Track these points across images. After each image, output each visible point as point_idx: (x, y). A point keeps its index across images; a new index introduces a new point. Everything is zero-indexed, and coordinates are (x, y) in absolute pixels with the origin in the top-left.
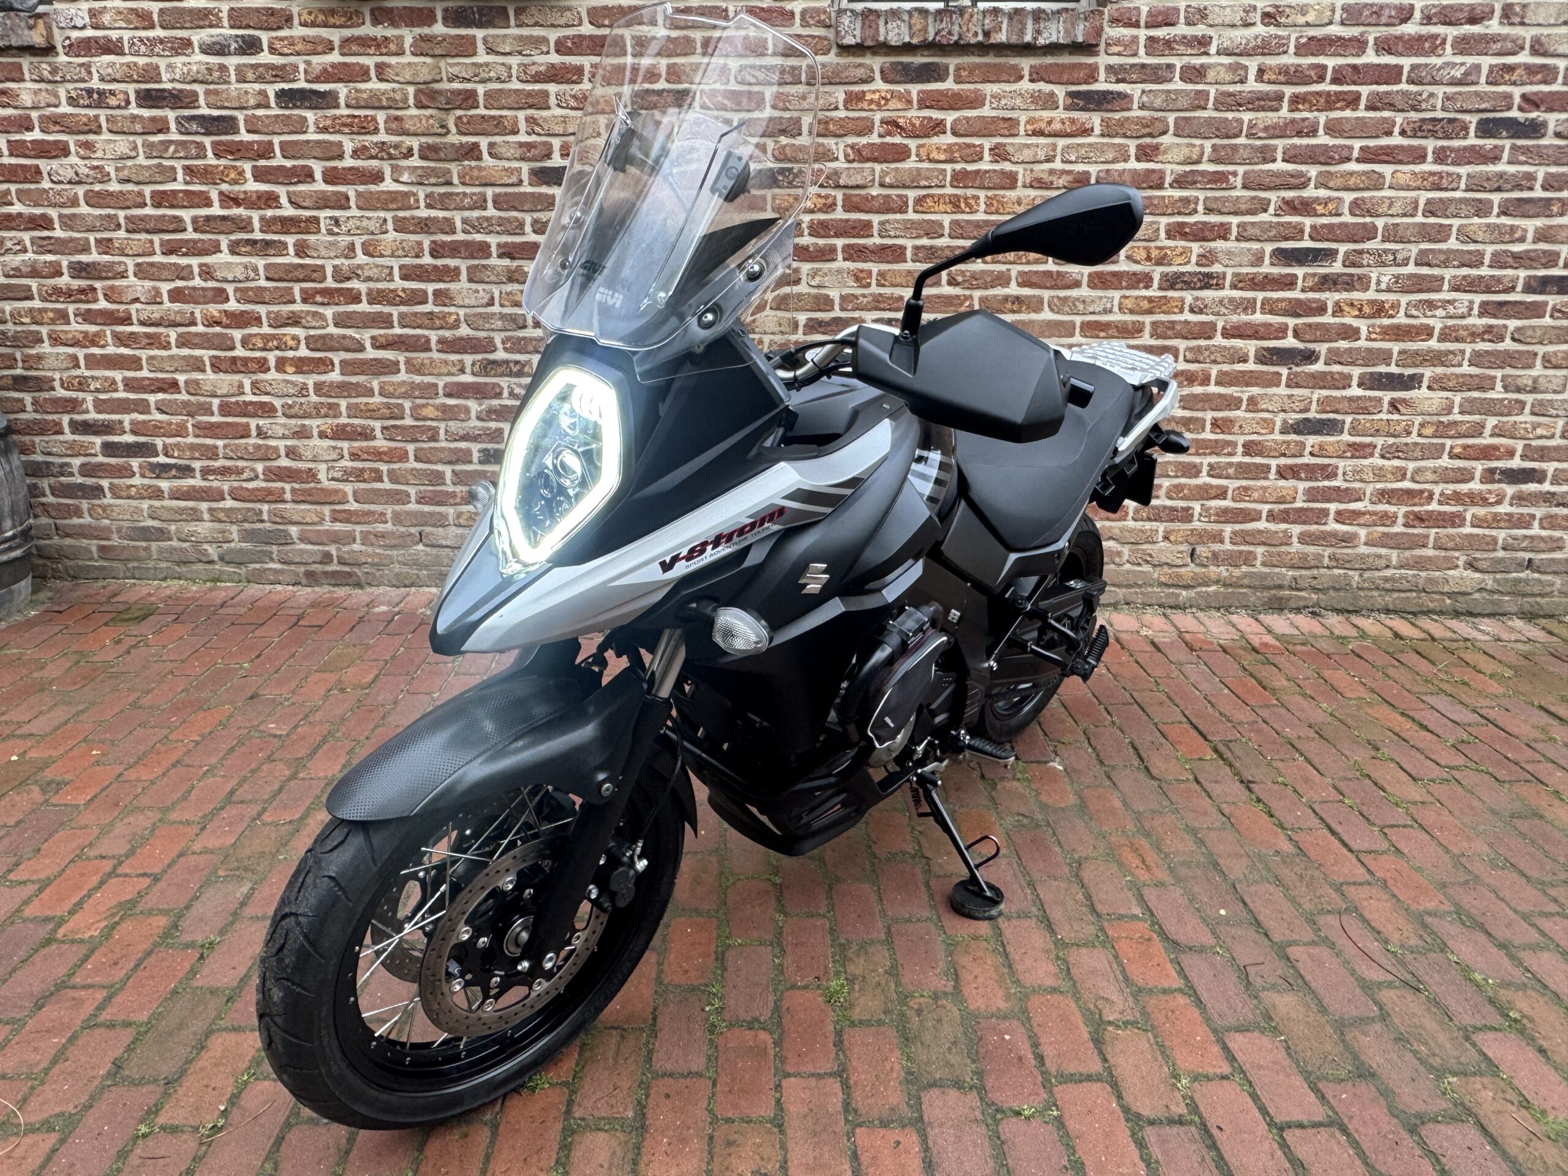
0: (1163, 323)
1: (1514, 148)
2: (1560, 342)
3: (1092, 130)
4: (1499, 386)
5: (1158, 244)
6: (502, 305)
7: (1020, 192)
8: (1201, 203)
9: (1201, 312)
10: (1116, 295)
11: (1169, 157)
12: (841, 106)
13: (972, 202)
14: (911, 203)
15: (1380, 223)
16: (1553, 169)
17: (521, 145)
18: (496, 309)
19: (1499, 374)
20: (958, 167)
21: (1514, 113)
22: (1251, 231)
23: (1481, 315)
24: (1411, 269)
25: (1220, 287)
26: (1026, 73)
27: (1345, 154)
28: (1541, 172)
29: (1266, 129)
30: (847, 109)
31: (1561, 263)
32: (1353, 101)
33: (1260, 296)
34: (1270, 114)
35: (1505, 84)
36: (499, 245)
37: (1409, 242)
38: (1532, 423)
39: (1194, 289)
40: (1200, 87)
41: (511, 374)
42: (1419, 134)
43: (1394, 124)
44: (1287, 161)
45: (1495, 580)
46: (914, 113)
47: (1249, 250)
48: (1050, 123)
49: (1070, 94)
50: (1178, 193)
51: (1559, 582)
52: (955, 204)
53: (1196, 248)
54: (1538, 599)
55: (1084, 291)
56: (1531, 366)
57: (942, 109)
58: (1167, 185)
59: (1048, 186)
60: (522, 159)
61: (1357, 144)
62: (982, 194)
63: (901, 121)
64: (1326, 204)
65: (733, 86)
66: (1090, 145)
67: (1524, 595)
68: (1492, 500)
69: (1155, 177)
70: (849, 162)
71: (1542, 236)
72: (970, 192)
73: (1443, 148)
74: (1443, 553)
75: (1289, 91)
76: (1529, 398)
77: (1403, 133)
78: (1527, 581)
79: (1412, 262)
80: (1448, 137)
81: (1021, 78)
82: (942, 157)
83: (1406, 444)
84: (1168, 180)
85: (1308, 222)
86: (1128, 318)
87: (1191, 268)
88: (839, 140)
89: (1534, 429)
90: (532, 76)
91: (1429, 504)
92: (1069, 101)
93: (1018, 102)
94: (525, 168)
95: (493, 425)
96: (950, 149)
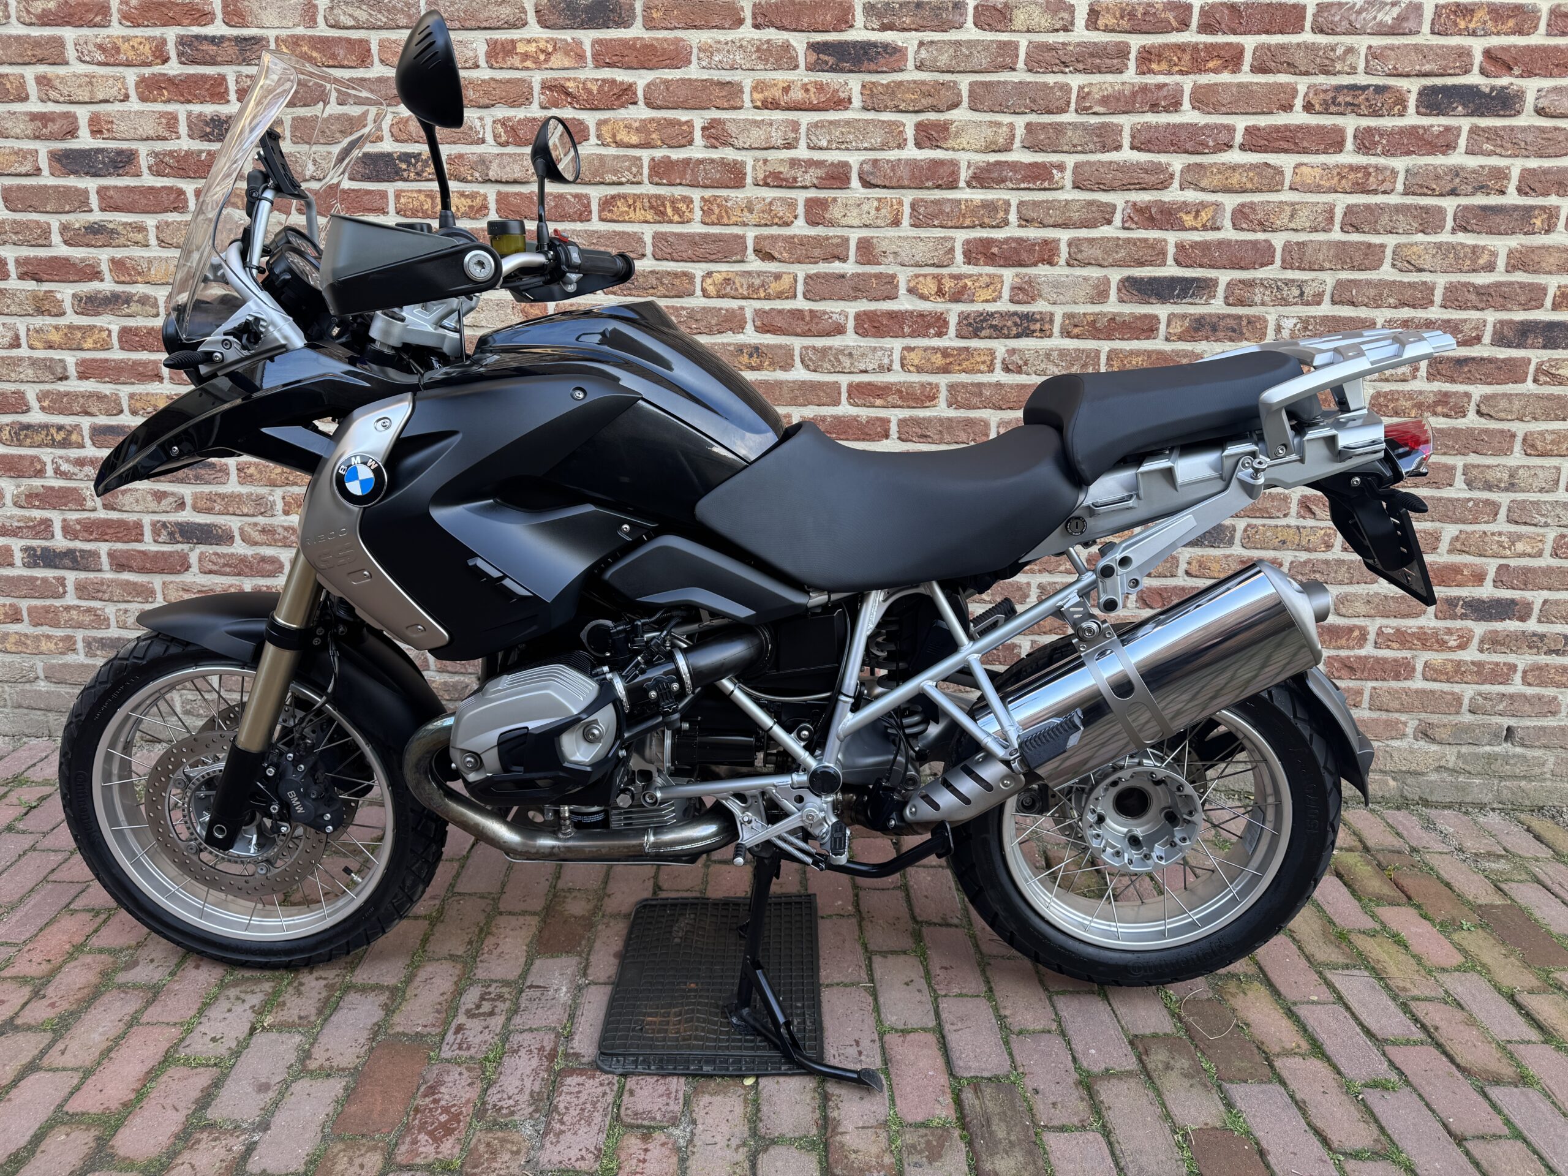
0: (964, 386)
1: (1474, 131)
2: (1547, 417)
3: (850, 101)
4: (1459, 481)
5: (953, 270)
6: (31, 347)
7: (750, 192)
8: (1013, 210)
9: (1019, 370)
10: (896, 345)
11: (963, 141)
12: (482, 62)
13: (682, 206)
14: (595, 207)
15: (1278, 240)
16: (1534, 163)
17: (34, 117)
18: (23, 352)
19: (1459, 462)
20: (659, 153)
21: (1474, 79)
22: (1088, 252)
23: (1431, 377)
24: (1326, 309)
25: (1045, 334)
26: (748, 14)
27: (1223, 137)
28: (1516, 166)
29: (1105, 100)
30: (491, 67)
31: (1548, 302)
32: (1232, 59)
33: (1105, 346)
34: (1110, 78)
35: (1460, 33)
36: (17, 261)
37: (1322, 269)
38: (1510, 535)
39: (1007, 337)
40: (1004, 37)
41: (53, 444)
42: (1333, 109)
43: (1295, 91)
44: (1139, 149)
45: (1459, 756)
46: (590, 74)
47: (1086, 279)
48: (786, 90)
49: (813, 47)
50: (978, 196)
51: (1552, 760)
52: (658, 209)
53: (1008, 275)
54: (1523, 783)
55: (850, 339)
56: (1507, 451)
57: (631, 68)
58: (962, 184)
59: (791, 184)
60: (37, 138)
61: (1241, 123)
62: (696, 194)
63: (571, 86)
64: (1198, 213)
65: (322, 30)
66: (848, 123)
67: (1501, 778)
68: (1452, 643)
69: (943, 171)
70: (501, 145)
71: (1519, 261)
72: (678, 191)
73: (1369, 130)
74: (1384, 716)
75: (1136, 42)
76: (1504, 499)
77: (1308, 107)
78: (1506, 758)
79: (1327, 298)
80: (1376, 114)
81: (740, 22)
82: (634, 140)
83: (1326, 562)
84: (964, 175)
85: (1171, 238)
86: (915, 378)
87: (1004, 306)
88: (484, 112)
89: (1513, 544)
90: (39, 17)
91: (1361, 647)
92: (814, 57)
93: (738, 57)
94: (44, 149)
95: (37, 514)
96: (643, 127)
